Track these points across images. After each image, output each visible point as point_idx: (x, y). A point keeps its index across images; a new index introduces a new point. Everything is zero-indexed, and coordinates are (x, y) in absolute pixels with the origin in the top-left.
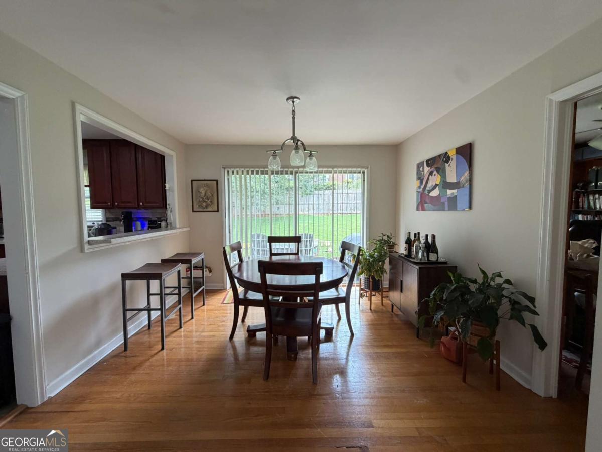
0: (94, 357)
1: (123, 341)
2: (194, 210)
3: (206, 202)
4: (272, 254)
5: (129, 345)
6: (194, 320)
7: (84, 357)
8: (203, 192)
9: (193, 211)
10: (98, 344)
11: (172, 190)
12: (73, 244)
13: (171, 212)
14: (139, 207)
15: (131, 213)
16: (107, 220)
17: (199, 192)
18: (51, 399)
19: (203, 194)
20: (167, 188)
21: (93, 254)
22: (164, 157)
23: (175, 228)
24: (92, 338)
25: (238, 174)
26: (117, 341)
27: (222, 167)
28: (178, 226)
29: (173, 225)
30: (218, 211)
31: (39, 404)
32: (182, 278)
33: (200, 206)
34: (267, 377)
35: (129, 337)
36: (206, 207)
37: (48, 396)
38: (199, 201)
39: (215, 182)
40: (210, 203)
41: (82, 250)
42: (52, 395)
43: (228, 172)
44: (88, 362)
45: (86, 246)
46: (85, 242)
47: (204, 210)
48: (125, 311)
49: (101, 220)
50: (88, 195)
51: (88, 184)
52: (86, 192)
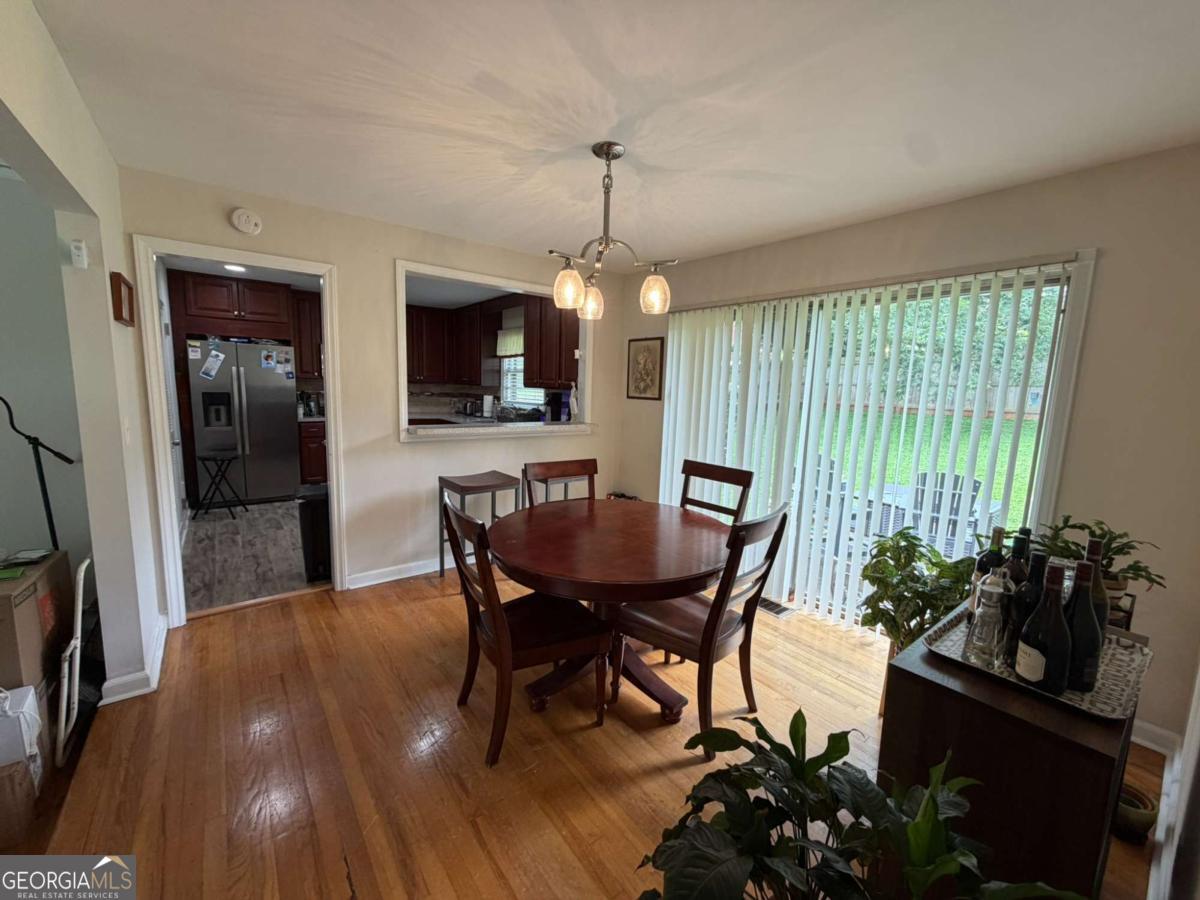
0: (410, 569)
2: (631, 395)
3: (645, 380)
4: (685, 500)
7: (395, 563)
8: (642, 362)
9: (628, 397)
10: (416, 556)
11: (584, 359)
13: (575, 397)
17: (637, 361)
19: (641, 366)
20: (577, 356)
23: (583, 423)
24: (409, 546)
28: (587, 421)
29: (581, 417)
30: (660, 398)
33: (637, 387)
36: (645, 390)
37: (347, 586)
38: (636, 379)
40: (650, 383)
41: (398, 438)
42: (352, 587)
44: (400, 572)
47: (643, 395)
49: (542, 402)
50: (522, 367)
51: (522, 353)
52: (521, 362)
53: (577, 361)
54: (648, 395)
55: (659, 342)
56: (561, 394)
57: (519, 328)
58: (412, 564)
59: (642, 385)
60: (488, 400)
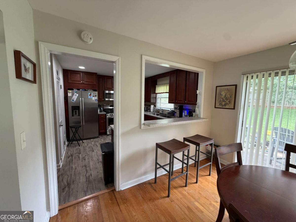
2: (216, 107)
3: (225, 101)
4: (289, 165)
7: (138, 177)
8: (224, 94)
9: (215, 107)
10: (145, 173)
12: (137, 125)
13: (198, 108)
14: (185, 103)
16: (175, 108)
17: (221, 94)
19: (224, 96)
21: (146, 130)
24: (142, 170)
28: (202, 117)
29: (199, 116)
30: (234, 109)
31: (117, 191)
33: (221, 104)
36: (225, 105)
37: (120, 189)
38: (220, 101)
40: (228, 103)
41: (140, 128)
42: (122, 189)
43: (247, 77)
44: (139, 181)
45: (143, 126)
47: (224, 107)
48: (157, 163)
49: (173, 108)
50: (168, 97)
51: (168, 92)
52: (167, 95)
53: (197, 94)
54: (227, 107)
55: (234, 87)
56: (183, 106)
57: (168, 83)
58: (143, 177)
59: (223, 103)
60: (152, 106)
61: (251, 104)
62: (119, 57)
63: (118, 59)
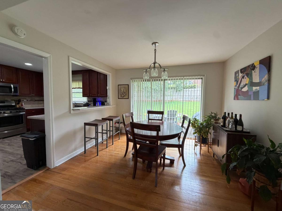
0: (74, 154)
1: (84, 150)
2: (119, 98)
3: (123, 94)
4: (149, 119)
5: (86, 152)
6: (113, 145)
7: (70, 153)
8: (123, 90)
9: (118, 98)
10: (75, 149)
11: (109, 89)
12: (67, 110)
13: (108, 98)
14: (98, 96)
15: (96, 99)
16: (88, 101)
18: (56, 167)
19: (122, 91)
20: (107, 88)
21: (75, 115)
22: (106, 75)
23: (110, 105)
24: (73, 147)
25: (137, 82)
26: (82, 150)
27: (130, 79)
28: (111, 105)
29: (109, 104)
30: (128, 98)
31: (53, 168)
32: (114, 127)
33: (121, 96)
34: (134, 177)
35: (86, 149)
36: (124, 97)
37: (55, 166)
38: (121, 94)
39: (127, 86)
40: (125, 95)
41: (70, 112)
42: (57, 166)
43: (133, 81)
44: (71, 156)
45: (72, 111)
46: (71, 109)
47: (123, 98)
48: (85, 138)
49: (86, 101)
50: (82, 91)
51: (82, 87)
52: (81, 90)
53: (107, 90)
54: (124, 98)
57: (81, 80)
58: (74, 152)
59: (123, 95)
61: (135, 95)
62: (51, 55)
63: (50, 56)
